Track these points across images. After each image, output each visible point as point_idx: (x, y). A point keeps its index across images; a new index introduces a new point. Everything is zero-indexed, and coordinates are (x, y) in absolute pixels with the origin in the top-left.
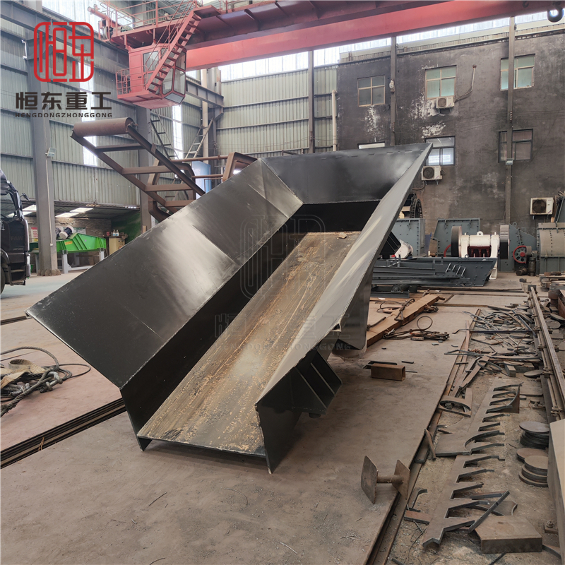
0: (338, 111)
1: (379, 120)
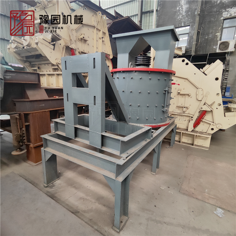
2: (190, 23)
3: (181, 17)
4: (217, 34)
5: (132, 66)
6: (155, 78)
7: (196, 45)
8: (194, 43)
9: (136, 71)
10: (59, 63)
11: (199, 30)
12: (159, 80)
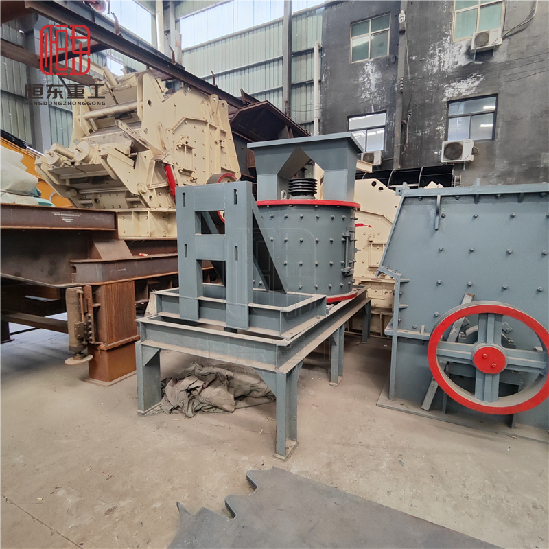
0: (322, 72)
1: (379, 79)
2: (387, 106)
3: (368, 96)
4: (438, 128)
5: (286, 197)
6: (325, 216)
7: (402, 148)
8: (397, 145)
9: (293, 205)
10: (145, 191)
11: (404, 121)
12: (332, 218)
